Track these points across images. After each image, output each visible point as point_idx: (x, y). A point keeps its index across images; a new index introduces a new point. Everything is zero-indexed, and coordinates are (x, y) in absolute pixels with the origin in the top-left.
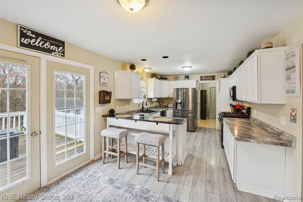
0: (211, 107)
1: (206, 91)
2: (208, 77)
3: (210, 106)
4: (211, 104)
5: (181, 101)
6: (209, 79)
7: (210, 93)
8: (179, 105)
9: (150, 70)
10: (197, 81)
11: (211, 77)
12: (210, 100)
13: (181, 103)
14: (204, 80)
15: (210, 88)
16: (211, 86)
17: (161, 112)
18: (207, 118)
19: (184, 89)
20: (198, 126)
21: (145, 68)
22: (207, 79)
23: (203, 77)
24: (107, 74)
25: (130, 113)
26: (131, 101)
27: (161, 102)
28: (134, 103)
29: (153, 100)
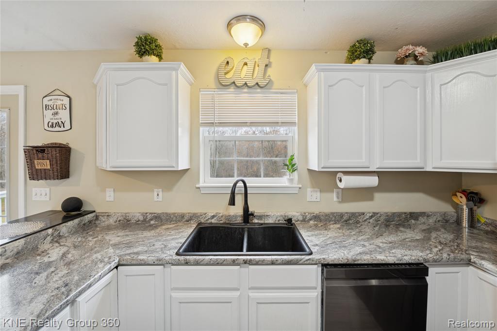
17: (324, 265)
24: (69, 97)
25: (167, 220)
26: (181, 177)
27: (459, 194)
28: (199, 188)
29: (341, 181)
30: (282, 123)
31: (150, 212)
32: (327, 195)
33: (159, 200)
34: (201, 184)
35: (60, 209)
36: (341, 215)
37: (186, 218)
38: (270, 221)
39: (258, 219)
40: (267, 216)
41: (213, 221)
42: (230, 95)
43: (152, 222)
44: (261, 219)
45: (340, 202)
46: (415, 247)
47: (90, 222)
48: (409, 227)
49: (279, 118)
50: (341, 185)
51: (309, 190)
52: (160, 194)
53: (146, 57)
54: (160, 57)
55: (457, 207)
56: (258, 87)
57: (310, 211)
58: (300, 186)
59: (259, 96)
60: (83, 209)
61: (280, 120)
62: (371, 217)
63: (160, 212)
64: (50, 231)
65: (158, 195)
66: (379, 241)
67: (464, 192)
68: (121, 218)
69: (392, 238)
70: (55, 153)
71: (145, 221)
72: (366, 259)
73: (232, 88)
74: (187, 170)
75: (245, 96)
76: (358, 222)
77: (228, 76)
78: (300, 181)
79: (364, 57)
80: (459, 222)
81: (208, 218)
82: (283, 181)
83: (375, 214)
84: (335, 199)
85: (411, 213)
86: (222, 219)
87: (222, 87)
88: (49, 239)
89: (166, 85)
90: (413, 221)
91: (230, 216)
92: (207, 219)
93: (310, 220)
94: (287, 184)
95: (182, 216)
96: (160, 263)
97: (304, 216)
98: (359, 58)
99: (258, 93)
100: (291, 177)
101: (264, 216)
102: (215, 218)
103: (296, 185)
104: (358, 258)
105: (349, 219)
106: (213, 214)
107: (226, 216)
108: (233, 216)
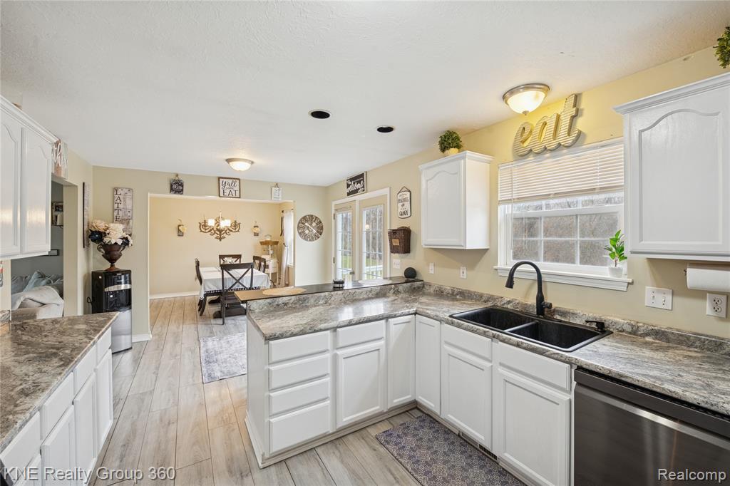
24: (409, 191)
25: (469, 297)
26: (482, 256)
28: (496, 269)
30: (601, 189)
31: (457, 287)
33: (464, 277)
34: (499, 266)
35: (404, 276)
37: (484, 298)
39: (561, 316)
40: (573, 314)
41: (509, 306)
42: (530, 164)
44: (565, 317)
45: (721, 318)
47: (419, 288)
49: (597, 182)
52: (465, 272)
53: (447, 152)
54: (458, 147)
58: (630, 280)
59: (567, 158)
60: (416, 278)
61: (598, 185)
63: (464, 289)
64: (393, 286)
65: (463, 273)
68: (437, 289)
70: (401, 234)
71: (452, 294)
73: (530, 156)
74: (485, 251)
75: (548, 162)
77: (525, 144)
78: (630, 273)
81: (504, 302)
82: (602, 272)
84: (709, 312)
86: (518, 306)
87: (521, 158)
88: (392, 291)
91: (526, 304)
92: (502, 303)
95: (481, 296)
96: (436, 318)
97: (634, 326)
100: (618, 267)
101: (569, 313)
102: (511, 304)
106: (509, 300)
107: (522, 304)
108: (530, 305)
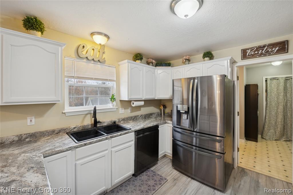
0: (270, 117)
1: (256, 86)
2: (264, 46)
3: (268, 115)
4: (270, 111)
5: (188, 108)
6: (268, 53)
7: (266, 91)
8: (184, 116)
9: (106, 39)
10: (233, 62)
11: (273, 45)
12: (267, 104)
13: (187, 113)
14: (253, 56)
15: (266, 81)
16: (269, 77)
17: (135, 132)
18: (259, 136)
19: (194, 79)
20: (236, 166)
21: (92, 34)
22: (262, 54)
23: (249, 51)
25: (41, 136)
27: (161, 106)
28: (65, 113)
29: (133, 104)
30: (109, 80)
31: (24, 133)
32: (126, 110)
33: (32, 124)
34: (66, 111)
36: (132, 117)
37: (56, 132)
38: (105, 124)
39: (99, 125)
40: (104, 122)
41: (75, 130)
43: (27, 140)
44: (101, 124)
45: (131, 113)
46: (155, 122)
48: (151, 118)
50: (133, 106)
51: (120, 109)
52: (33, 120)
54: (42, 33)
55: (161, 110)
56: (99, 62)
57: (121, 117)
58: (117, 107)
59: (99, 66)
61: (108, 78)
62: (140, 116)
63: (34, 132)
65: (31, 121)
66: (146, 122)
67: (162, 105)
69: (149, 121)
71: (20, 140)
72: (146, 127)
73: (85, 59)
75: (91, 65)
76: (137, 119)
78: (117, 105)
79: (140, 60)
80: (161, 114)
81: (71, 129)
83: (141, 115)
84: (129, 112)
85: (151, 114)
86: (80, 128)
87: (80, 58)
89: (55, 53)
90: (151, 116)
91: (85, 125)
93: (121, 121)
94: (111, 107)
95: (53, 131)
97: (119, 120)
98: (138, 60)
99: (98, 64)
100: (113, 104)
102: (76, 128)
103: (116, 107)
104: (144, 127)
105: (134, 118)
106: (74, 127)
107: (82, 126)
108: (87, 125)
